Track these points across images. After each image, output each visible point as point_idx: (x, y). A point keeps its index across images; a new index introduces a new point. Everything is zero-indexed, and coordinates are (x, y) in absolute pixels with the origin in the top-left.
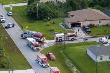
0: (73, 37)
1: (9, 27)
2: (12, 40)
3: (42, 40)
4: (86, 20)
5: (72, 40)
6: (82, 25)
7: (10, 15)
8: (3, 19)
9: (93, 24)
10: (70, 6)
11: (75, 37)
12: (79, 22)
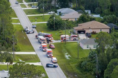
0: (75, 38)
1: (29, 33)
2: (28, 39)
3: (50, 39)
4: (90, 28)
5: (74, 40)
6: (86, 32)
7: (34, 27)
8: (27, 29)
9: (95, 32)
10: (81, 21)
11: (76, 38)
12: (83, 29)
